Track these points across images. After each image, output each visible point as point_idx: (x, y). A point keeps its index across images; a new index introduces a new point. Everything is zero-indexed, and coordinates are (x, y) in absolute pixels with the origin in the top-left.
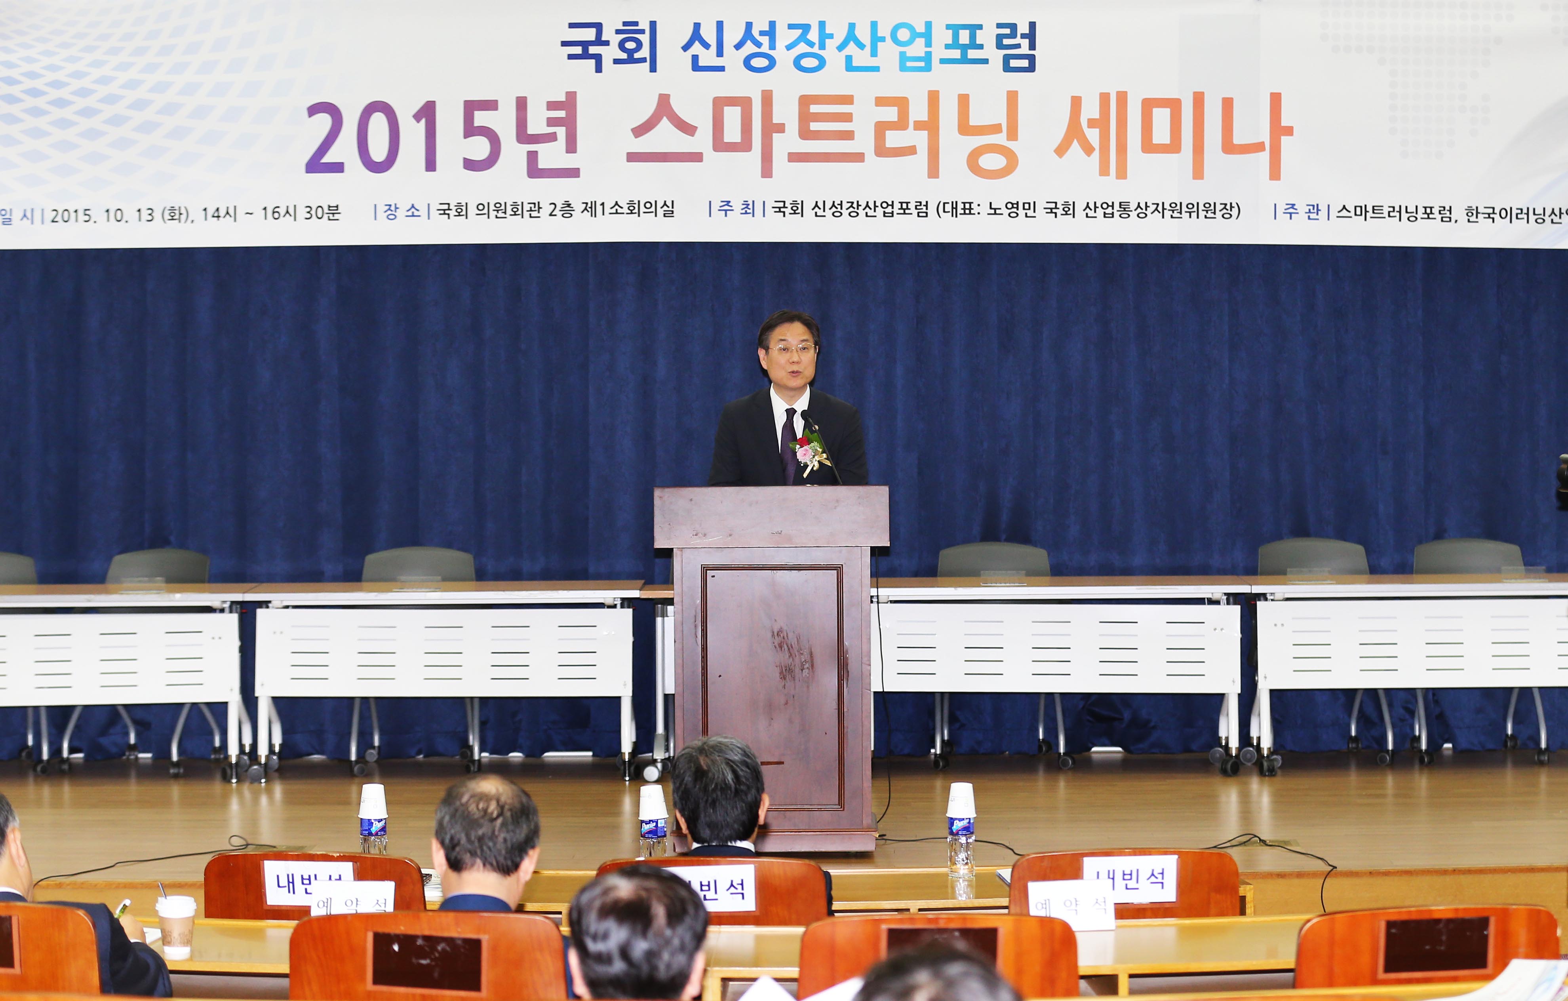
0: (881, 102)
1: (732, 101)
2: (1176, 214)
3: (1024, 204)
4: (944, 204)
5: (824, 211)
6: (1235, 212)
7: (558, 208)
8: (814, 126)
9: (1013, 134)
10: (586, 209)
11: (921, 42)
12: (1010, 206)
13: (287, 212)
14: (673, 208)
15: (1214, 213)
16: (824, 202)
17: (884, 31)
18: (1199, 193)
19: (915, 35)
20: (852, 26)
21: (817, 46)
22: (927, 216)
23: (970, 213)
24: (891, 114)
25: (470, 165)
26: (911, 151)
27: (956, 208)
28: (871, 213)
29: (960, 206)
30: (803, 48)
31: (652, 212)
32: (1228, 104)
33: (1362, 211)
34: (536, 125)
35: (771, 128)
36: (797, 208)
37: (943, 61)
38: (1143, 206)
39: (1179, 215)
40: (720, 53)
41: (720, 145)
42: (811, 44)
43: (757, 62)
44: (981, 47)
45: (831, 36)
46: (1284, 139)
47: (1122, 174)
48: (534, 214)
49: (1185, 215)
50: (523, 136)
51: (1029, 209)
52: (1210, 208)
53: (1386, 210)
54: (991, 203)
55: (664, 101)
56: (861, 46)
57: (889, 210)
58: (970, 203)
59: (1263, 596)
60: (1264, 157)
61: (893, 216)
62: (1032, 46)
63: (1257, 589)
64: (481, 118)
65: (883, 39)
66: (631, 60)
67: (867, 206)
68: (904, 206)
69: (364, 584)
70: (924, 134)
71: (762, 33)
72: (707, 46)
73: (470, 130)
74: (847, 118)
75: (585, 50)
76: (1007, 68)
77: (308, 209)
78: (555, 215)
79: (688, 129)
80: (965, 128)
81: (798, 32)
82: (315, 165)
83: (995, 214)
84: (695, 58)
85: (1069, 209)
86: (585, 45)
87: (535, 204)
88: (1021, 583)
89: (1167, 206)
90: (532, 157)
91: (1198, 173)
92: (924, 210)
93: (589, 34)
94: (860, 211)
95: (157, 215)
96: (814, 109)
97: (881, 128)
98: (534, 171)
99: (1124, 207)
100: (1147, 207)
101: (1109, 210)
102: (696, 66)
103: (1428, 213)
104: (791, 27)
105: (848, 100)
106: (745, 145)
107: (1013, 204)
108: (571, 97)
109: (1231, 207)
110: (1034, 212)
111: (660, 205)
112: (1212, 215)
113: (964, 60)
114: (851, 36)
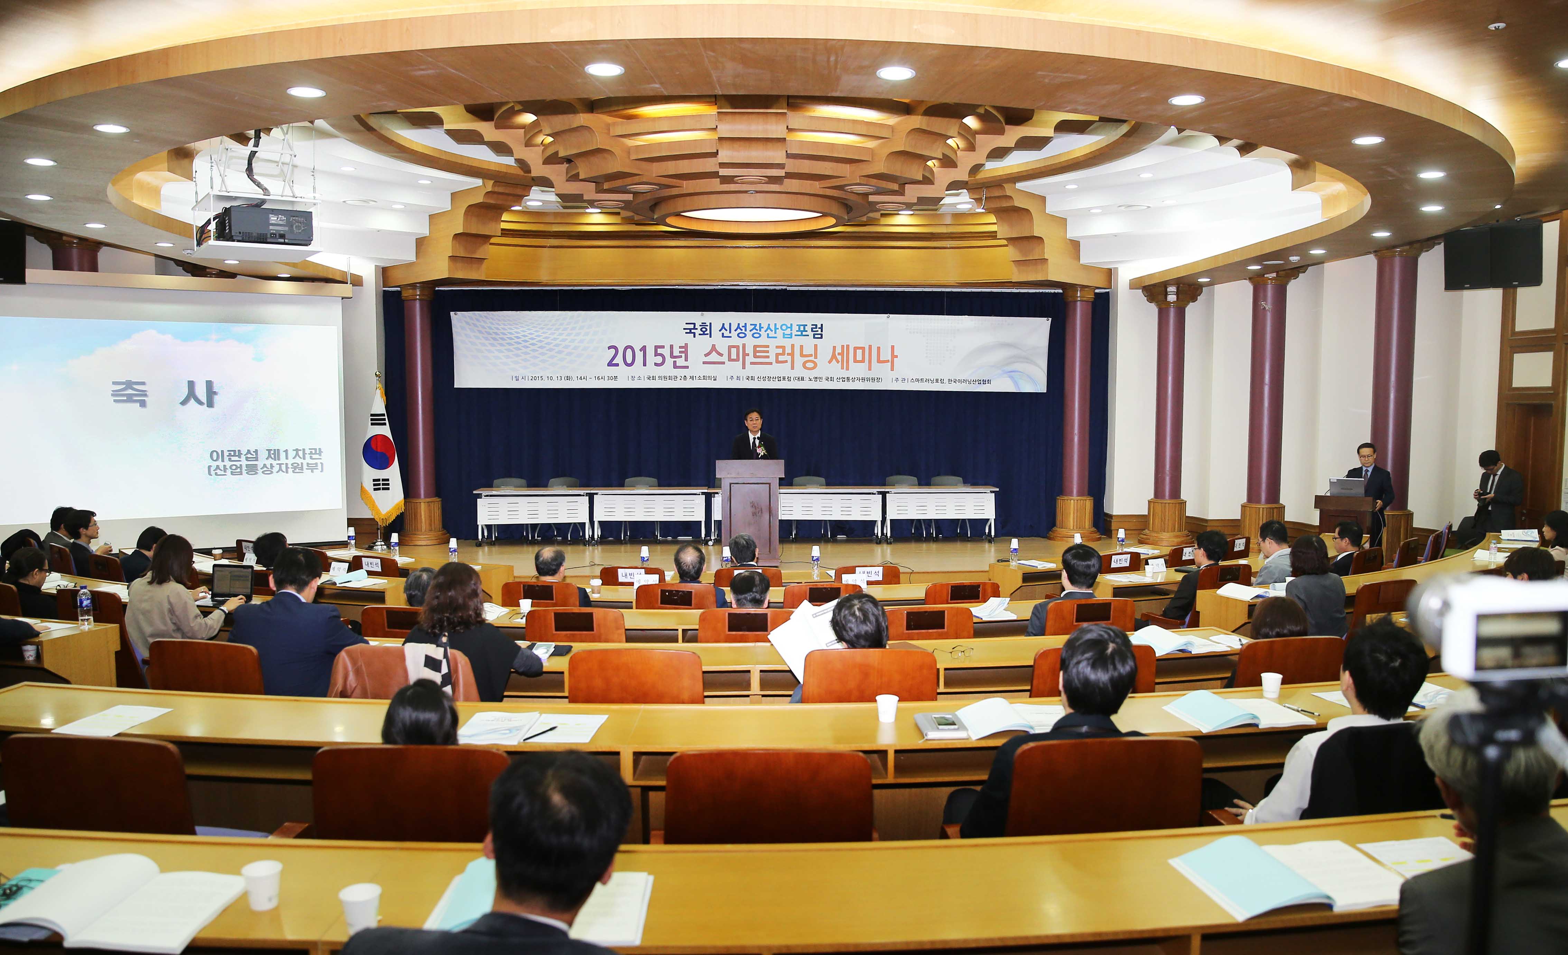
0: (777, 347)
1: (734, 347)
3: (819, 378)
4: (796, 377)
5: (761, 379)
6: (880, 380)
7: (683, 378)
8: (758, 354)
9: (816, 357)
10: (691, 378)
11: (789, 330)
13: (602, 378)
14: (716, 378)
16: (761, 377)
17: (778, 326)
18: (870, 375)
19: (787, 327)
20: (769, 325)
21: (759, 330)
22: (791, 381)
23: (803, 380)
24: (780, 351)
25: (656, 364)
26: (786, 362)
28: (774, 380)
29: (800, 378)
30: (754, 331)
31: (710, 379)
32: (879, 348)
33: (917, 380)
34: (676, 353)
35: (745, 355)
36: (753, 378)
37: (795, 335)
38: (853, 378)
39: (864, 381)
40: (730, 332)
41: (730, 360)
42: (757, 330)
43: (741, 335)
44: (807, 331)
45: (763, 328)
46: (895, 359)
47: (847, 369)
48: (675, 379)
49: (866, 381)
50: (672, 356)
52: (873, 379)
53: (925, 380)
54: (809, 377)
55: (714, 346)
56: (772, 331)
57: (780, 379)
58: (803, 377)
59: (888, 492)
60: (889, 364)
61: (781, 381)
62: (822, 331)
63: (886, 490)
64: (660, 351)
65: (778, 329)
66: (704, 334)
67: (773, 378)
68: (784, 378)
69: (625, 488)
70: (790, 357)
71: (743, 327)
72: (726, 330)
73: (656, 354)
74: (768, 352)
75: (690, 331)
76: (814, 338)
77: (608, 377)
78: (682, 380)
79: (721, 355)
80: (802, 355)
81: (753, 326)
82: (610, 364)
83: (810, 380)
84: (723, 334)
85: (832, 379)
86: (690, 329)
87: (675, 376)
88: (818, 488)
89: (861, 378)
90: (675, 362)
91: (870, 369)
92: (790, 379)
93: (692, 326)
94: (771, 379)
95: (563, 378)
97: (777, 355)
98: (675, 367)
99: (848, 379)
100: (855, 379)
101: (844, 380)
102: (723, 336)
103: (937, 381)
104: (751, 325)
105: (768, 346)
106: (737, 360)
107: (816, 378)
108: (686, 344)
110: (822, 380)
111: (712, 377)
112: (874, 381)
113: (802, 335)
114: (769, 328)
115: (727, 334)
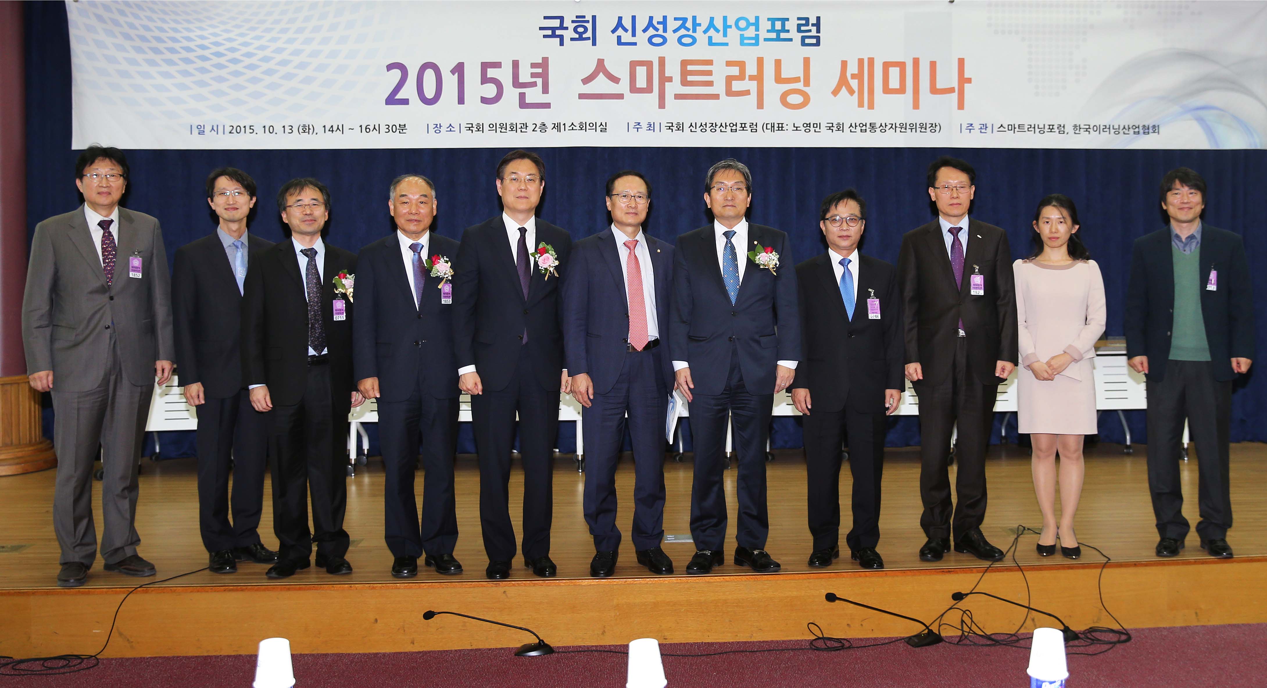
0: (729, 64)
1: (641, 63)
2: (903, 130)
3: (814, 124)
4: (767, 124)
5: (696, 128)
6: (938, 128)
7: (538, 126)
8: (690, 78)
9: (807, 83)
10: (554, 127)
11: (752, 28)
12: (805, 125)
13: (375, 128)
14: (606, 126)
15: (926, 129)
16: (696, 123)
17: (731, 21)
18: (917, 117)
19: (749, 24)
20: (712, 19)
21: (691, 31)
22: (756, 131)
23: (782, 130)
24: (735, 71)
25: (484, 100)
26: (747, 93)
27: (774, 127)
28: (723, 130)
29: (776, 125)
30: (683, 32)
31: (594, 129)
32: (933, 65)
33: (1012, 128)
34: (524, 77)
35: (664, 79)
36: (680, 127)
37: (766, 40)
38: (884, 125)
39: (904, 130)
40: (634, 35)
41: (634, 89)
42: (688, 30)
43: (656, 40)
44: (788, 31)
45: (700, 25)
46: (967, 86)
47: (871, 106)
48: (523, 130)
49: (908, 131)
50: (517, 83)
51: (817, 127)
52: (923, 126)
53: (1026, 127)
54: (794, 124)
55: (601, 62)
56: (717, 31)
57: (734, 128)
58: (782, 124)
60: (955, 96)
61: (736, 131)
62: (818, 31)
64: (491, 73)
65: (730, 27)
66: (581, 38)
67: (721, 125)
68: (743, 125)
70: (755, 83)
71: (659, 23)
72: (626, 30)
73: (485, 80)
74: (710, 73)
75: (554, 32)
76: (803, 44)
77: (387, 127)
78: (536, 131)
79: (615, 80)
80: (779, 79)
81: (681, 22)
82: (391, 100)
83: (797, 130)
84: (619, 38)
85: (840, 127)
86: (553, 29)
87: (524, 124)
89: (898, 125)
90: (522, 96)
91: (916, 106)
92: (755, 128)
93: (556, 23)
94: (717, 128)
95: (295, 129)
96: (690, 68)
97: (729, 80)
98: (523, 104)
99: (873, 126)
100: (886, 126)
101: (864, 128)
102: (619, 42)
103: (1051, 128)
104: (676, 19)
105: (710, 62)
106: (648, 89)
107: (807, 124)
108: (545, 60)
109: (936, 126)
110: (820, 128)
111: (598, 124)
112: (925, 131)
113: (778, 39)
114: (711, 25)
115: (627, 37)
